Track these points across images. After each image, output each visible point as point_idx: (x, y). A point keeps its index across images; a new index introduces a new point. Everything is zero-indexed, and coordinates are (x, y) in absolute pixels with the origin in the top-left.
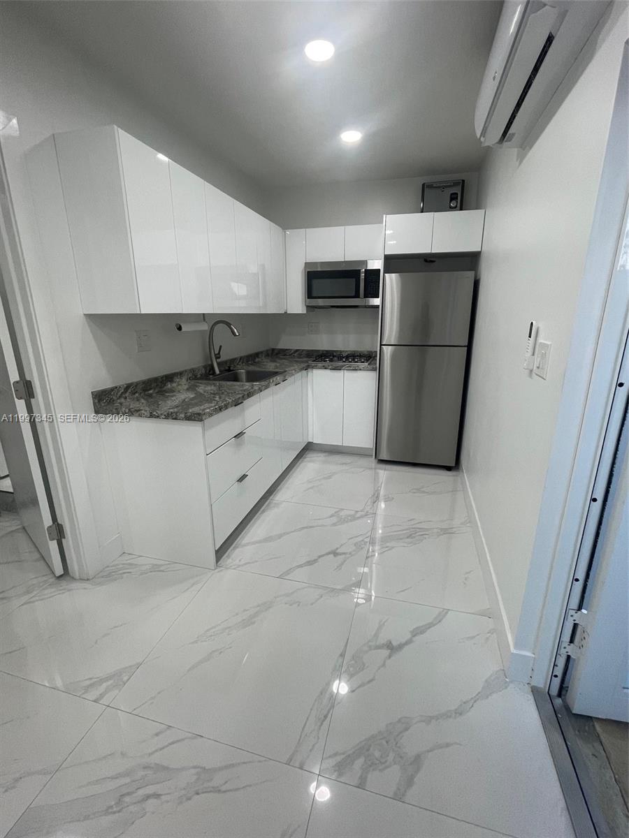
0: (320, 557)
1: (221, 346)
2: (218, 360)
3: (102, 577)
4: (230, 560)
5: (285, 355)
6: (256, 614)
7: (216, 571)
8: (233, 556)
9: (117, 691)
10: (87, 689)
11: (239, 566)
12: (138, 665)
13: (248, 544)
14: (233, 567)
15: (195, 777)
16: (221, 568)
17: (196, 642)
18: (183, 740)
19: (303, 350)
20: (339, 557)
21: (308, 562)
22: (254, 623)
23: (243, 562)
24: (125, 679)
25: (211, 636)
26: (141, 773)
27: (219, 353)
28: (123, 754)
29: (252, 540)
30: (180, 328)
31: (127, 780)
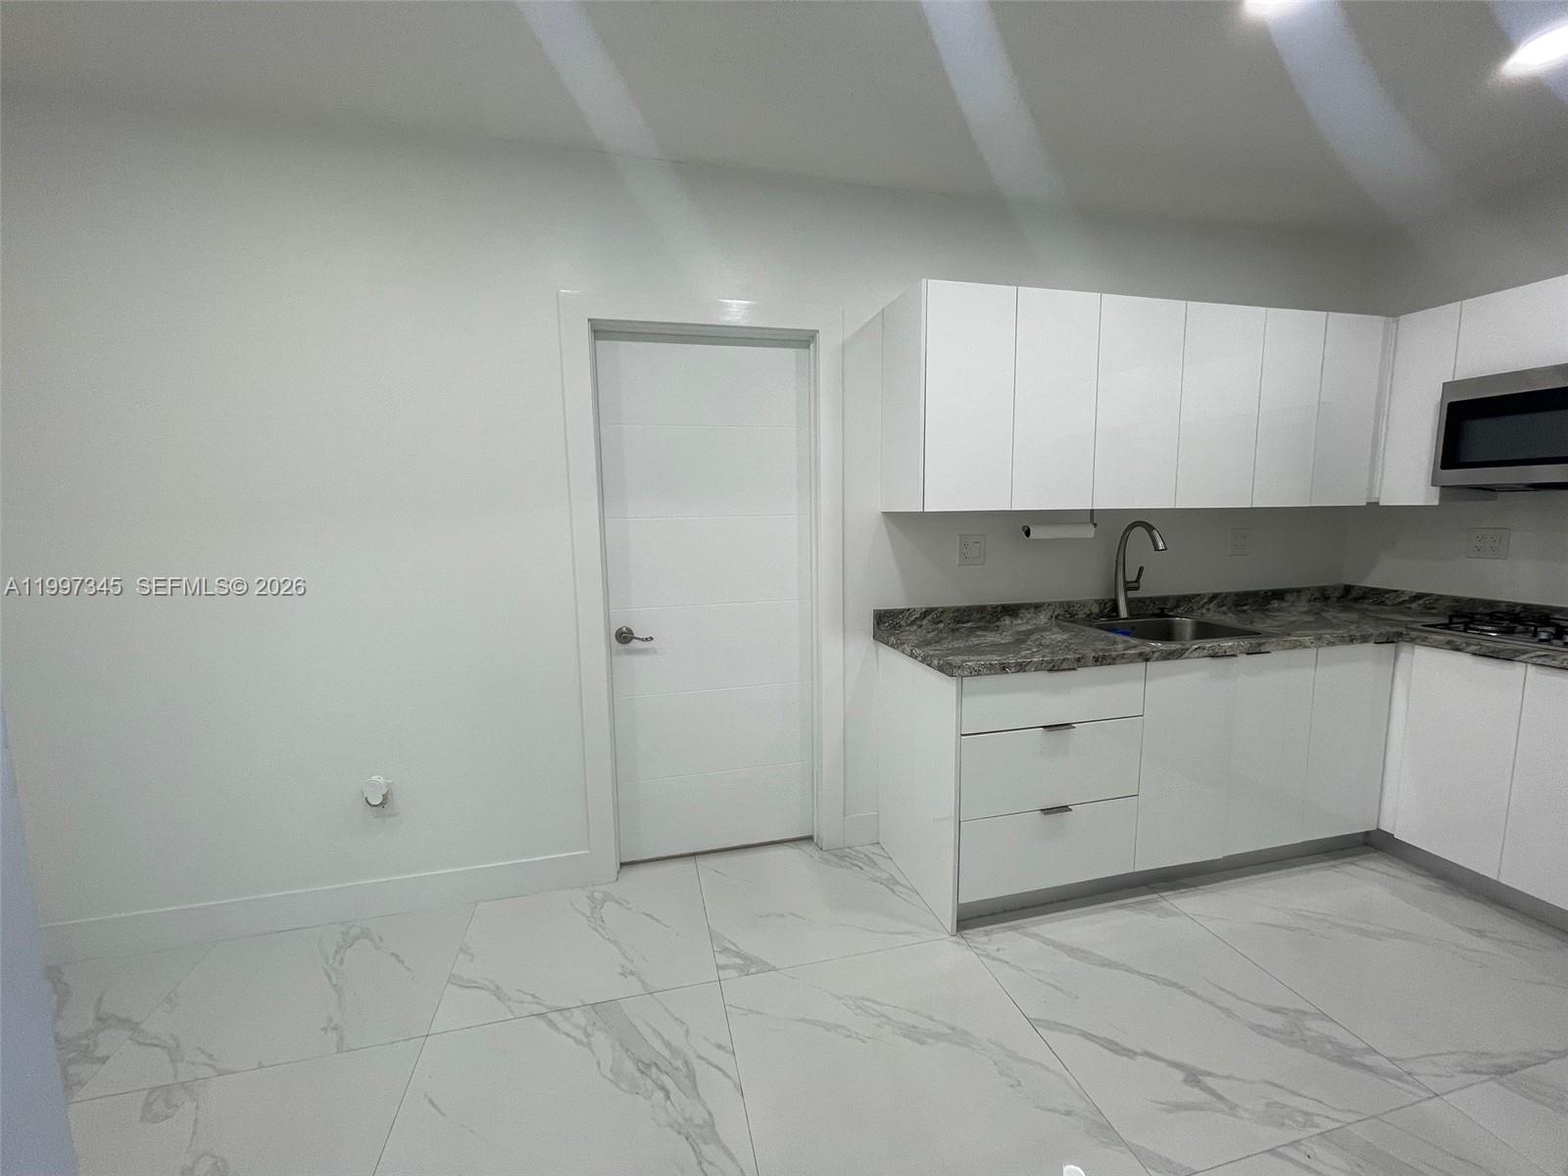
0: (1147, 1054)
1: (1141, 569)
2: (1132, 594)
3: (835, 855)
4: (985, 939)
5: (1382, 603)
6: (938, 1037)
7: (954, 938)
8: (996, 936)
9: (737, 975)
10: (725, 950)
11: (988, 956)
12: (774, 969)
13: (1035, 936)
14: (979, 952)
15: (700, 1122)
16: (963, 941)
17: (838, 998)
18: (729, 1077)
19: (1440, 597)
20: (1196, 1091)
21: (1111, 1042)
22: (923, 1043)
23: (1000, 955)
24: (753, 970)
25: (859, 1007)
26: (679, 1063)
27: (1137, 581)
28: (687, 1032)
29: (1047, 936)
30: (1028, 533)
31: (667, 1054)
